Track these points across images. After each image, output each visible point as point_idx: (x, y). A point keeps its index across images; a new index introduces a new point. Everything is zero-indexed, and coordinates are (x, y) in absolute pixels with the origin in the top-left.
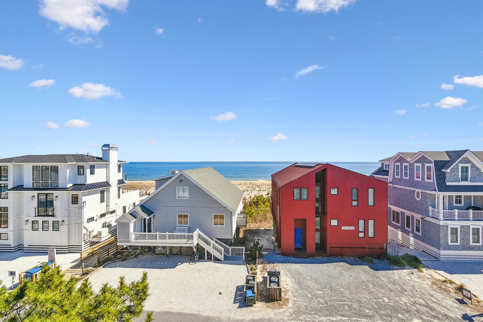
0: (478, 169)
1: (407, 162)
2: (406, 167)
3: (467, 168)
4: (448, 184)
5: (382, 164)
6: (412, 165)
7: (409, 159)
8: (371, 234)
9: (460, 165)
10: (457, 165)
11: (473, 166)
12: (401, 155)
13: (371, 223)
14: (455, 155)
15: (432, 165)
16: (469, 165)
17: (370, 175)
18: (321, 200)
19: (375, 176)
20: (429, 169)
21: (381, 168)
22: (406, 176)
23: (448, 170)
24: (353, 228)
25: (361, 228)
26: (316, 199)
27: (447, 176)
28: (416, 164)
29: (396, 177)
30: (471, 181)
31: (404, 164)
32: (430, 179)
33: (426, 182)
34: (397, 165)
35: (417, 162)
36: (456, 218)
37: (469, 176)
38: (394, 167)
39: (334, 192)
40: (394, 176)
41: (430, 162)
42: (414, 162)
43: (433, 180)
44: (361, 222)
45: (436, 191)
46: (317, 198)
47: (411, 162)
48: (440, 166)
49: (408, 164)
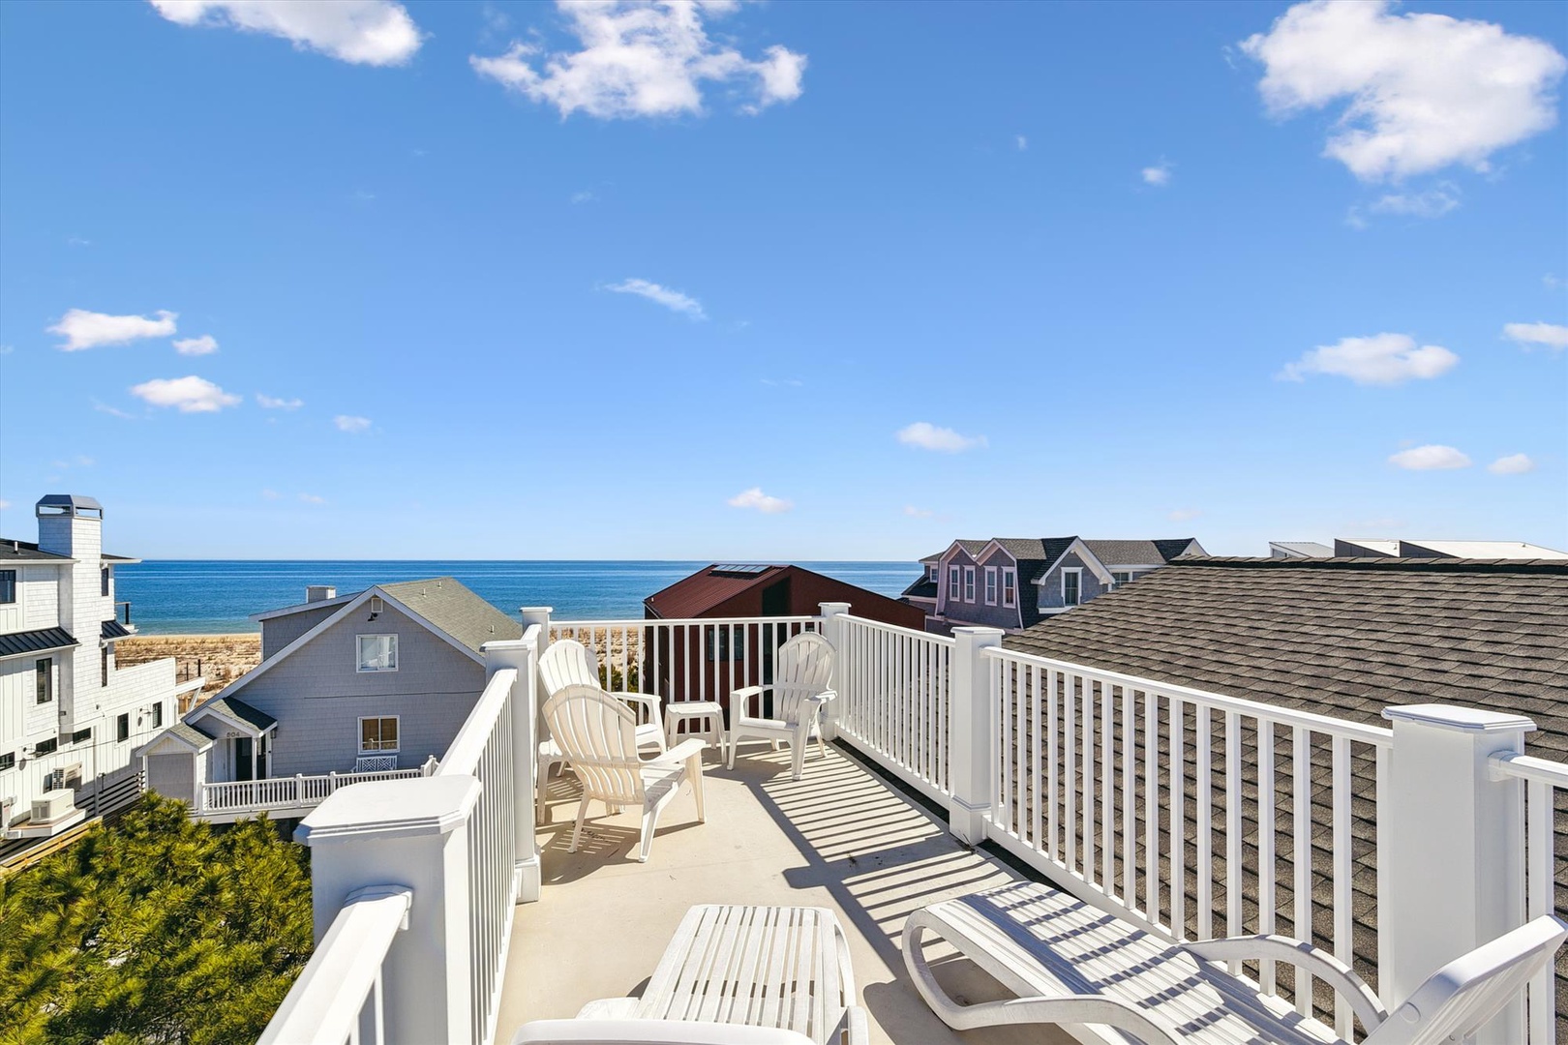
0: (1094, 576)
1: (971, 563)
2: (970, 573)
3: (1076, 574)
4: (1042, 611)
5: (927, 568)
6: (980, 570)
7: (974, 556)
9: (1065, 570)
10: (1058, 569)
11: (1087, 571)
12: (961, 547)
14: (1055, 547)
15: (1014, 570)
16: (1079, 570)
17: (901, 597)
19: (911, 598)
20: (1009, 575)
21: (925, 578)
22: (970, 597)
23: (1042, 582)
27: (1041, 592)
28: (988, 568)
29: (952, 599)
30: (1083, 604)
31: (967, 568)
32: (1012, 602)
33: (1004, 610)
34: (953, 571)
35: (988, 563)
37: (1080, 595)
38: (948, 576)
40: (948, 597)
41: (1011, 564)
42: (984, 564)
43: (1016, 604)
45: (1019, 627)
47: (980, 564)
48: (1030, 569)
49: (972, 568)
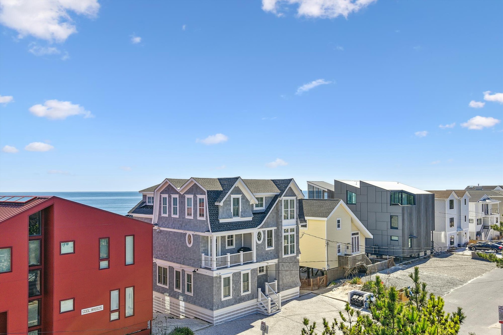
0: (247, 200)
1: (177, 193)
2: (175, 199)
3: (238, 199)
4: (221, 221)
5: (145, 196)
6: (182, 197)
7: (179, 189)
8: (129, 311)
9: (233, 196)
10: (229, 196)
11: (244, 197)
12: (170, 183)
13: (129, 291)
14: (228, 183)
15: (205, 197)
16: (239, 196)
17: (127, 214)
18: (40, 267)
19: (135, 215)
20: (202, 201)
21: (143, 202)
22: (175, 213)
23: (221, 204)
24: (100, 308)
25: (114, 305)
26: (29, 266)
27: (220, 210)
28: (187, 196)
29: (163, 215)
30: (242, 216)
31: (173, 196)
32: (203, 216)
33: (198, 221)
34: (164, 198)
35: (188, 192)
36: (229, 265)
37: (240, 210)
38: (160, 201)
39: (67, 248)
40: (160, 214)
41: (203, 193)
42: (185, 193)
43: (206, 218)
44: (115, 294)
45: (209, 231)
46: (33, 265)
47: (182, 193)
48: (215, 196)
49: (177, 196)
